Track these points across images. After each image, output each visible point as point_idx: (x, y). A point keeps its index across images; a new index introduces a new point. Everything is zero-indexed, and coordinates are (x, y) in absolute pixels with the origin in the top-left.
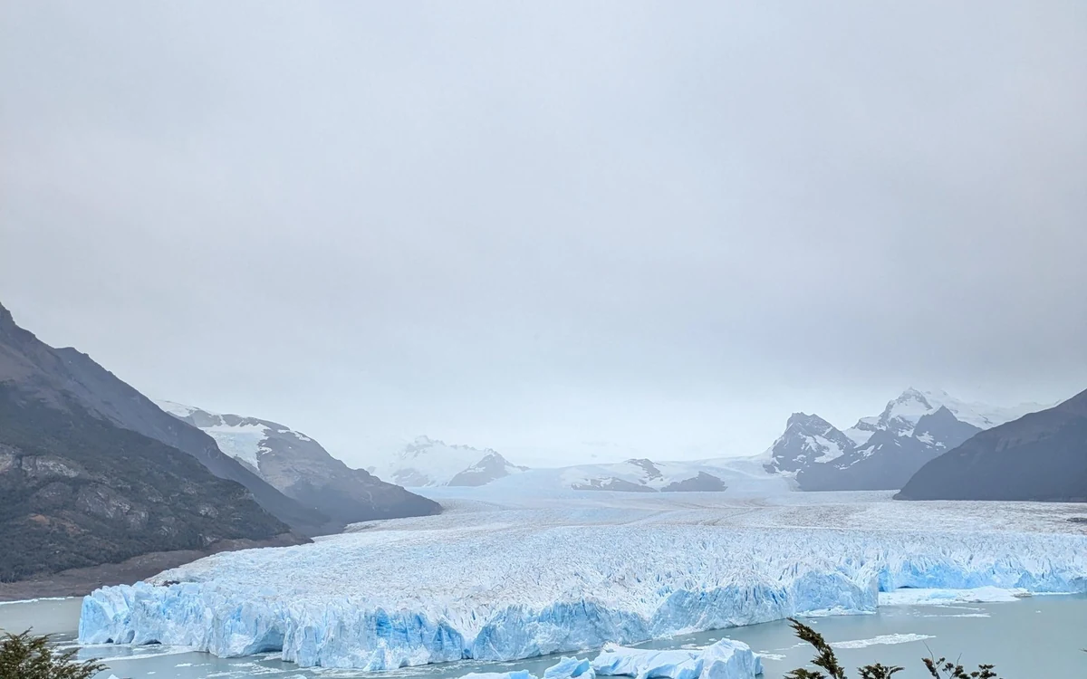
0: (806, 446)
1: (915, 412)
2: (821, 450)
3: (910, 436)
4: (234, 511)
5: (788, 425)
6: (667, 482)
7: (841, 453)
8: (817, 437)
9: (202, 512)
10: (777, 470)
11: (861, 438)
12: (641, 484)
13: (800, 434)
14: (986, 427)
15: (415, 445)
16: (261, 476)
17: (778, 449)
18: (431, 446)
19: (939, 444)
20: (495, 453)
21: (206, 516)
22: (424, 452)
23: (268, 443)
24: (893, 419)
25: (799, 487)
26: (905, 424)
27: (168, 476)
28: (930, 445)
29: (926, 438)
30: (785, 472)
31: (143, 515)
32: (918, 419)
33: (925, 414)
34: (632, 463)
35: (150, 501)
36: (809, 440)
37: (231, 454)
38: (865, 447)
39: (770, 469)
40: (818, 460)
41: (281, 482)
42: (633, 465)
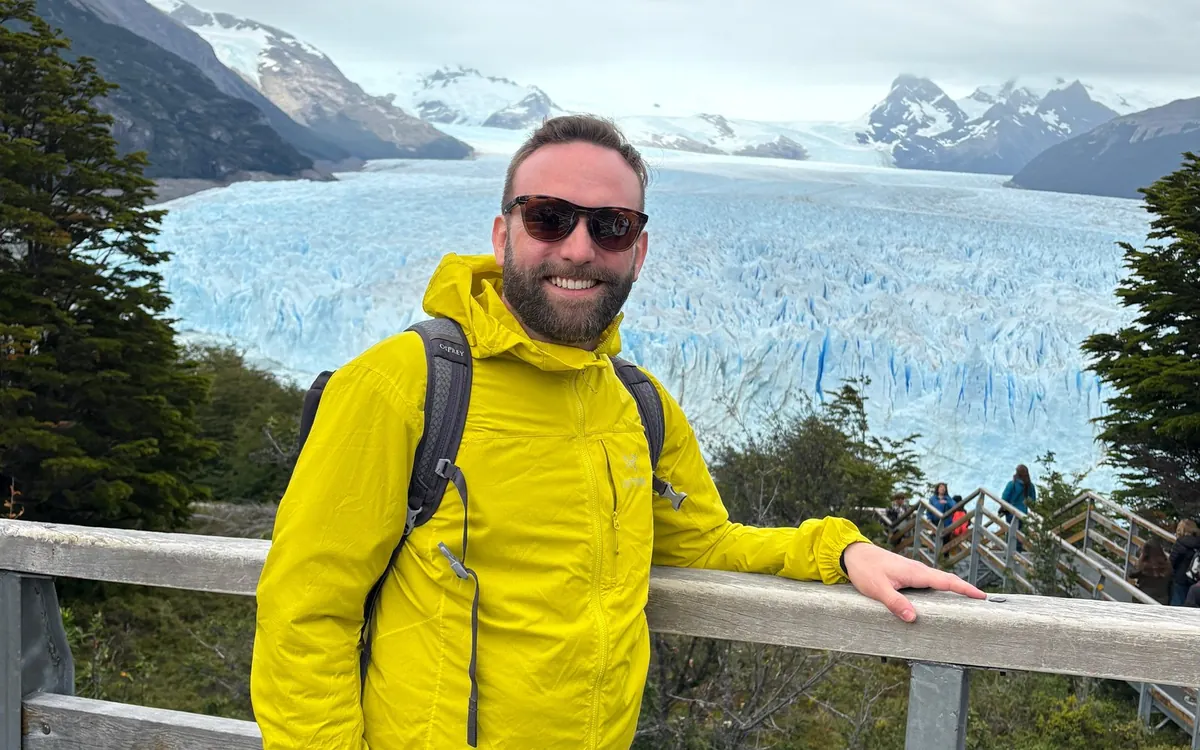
0: (910, 114)
1: (1042, 85)
2: (927, 121)
3: (1032, 113)
4: (249, 138)
5: (893, 87)
6: (741, 145)
7: (949, 127)
8: (924, 104)
9: (214, 136)
10: (871, 140)
11: (976, 110)
12: (710, 145)
13: (905, 99)
14: (1123, 111)
15: (444, 72)
16: (263, 93)
17: (875, 117)
18: (463, 75)
19: (1064, 126)
20: (541, 92)
21: (218, 141)
22: (455, 81)
23: (272, 54)
24: (1017, 91)
25: (894, 163)
26: (1030, 98)
27: (171, 90)
28: (1053, 126)
29: (1051, 118)
30: (879, 143)
31: (147, 133)
32: (1045, 95)
33: (1055, 89)
34: (703, 118)
35: (154, 117)
36: (914, 107)
37: (229, 64)
38: (978, 122)
39: (862, 139)
40: (920, 132)
41: (288, 103)
42: (704, 121)
